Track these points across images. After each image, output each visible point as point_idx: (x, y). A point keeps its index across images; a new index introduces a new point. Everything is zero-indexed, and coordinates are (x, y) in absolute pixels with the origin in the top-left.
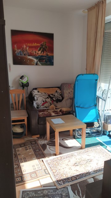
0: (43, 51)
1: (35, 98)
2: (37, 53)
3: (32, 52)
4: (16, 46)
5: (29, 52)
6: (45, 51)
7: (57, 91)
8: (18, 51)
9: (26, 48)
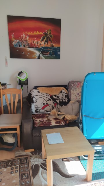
0: (47, 41)
1: (34, 99)
2: (39, 44)
3: (33, 42)
4: (13, 36)
5: (30, 42)
6: (49, 42)
7: (62, 92)
8: (15, 42)
9: (26, 38)
